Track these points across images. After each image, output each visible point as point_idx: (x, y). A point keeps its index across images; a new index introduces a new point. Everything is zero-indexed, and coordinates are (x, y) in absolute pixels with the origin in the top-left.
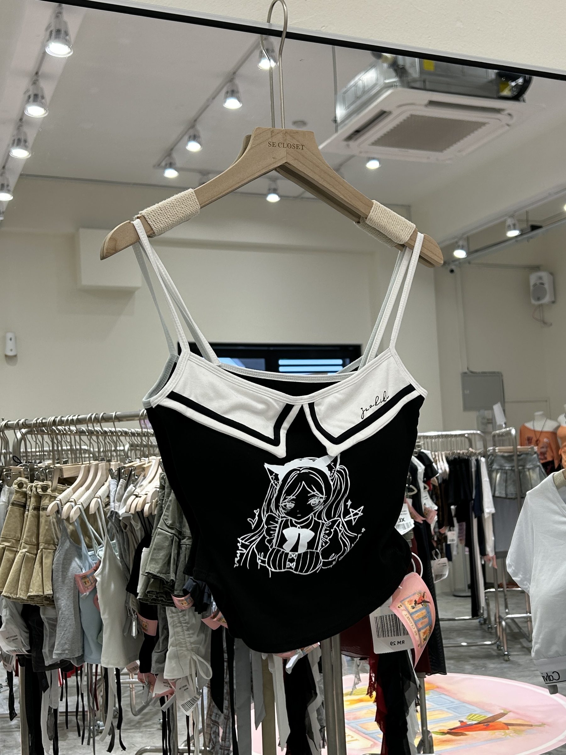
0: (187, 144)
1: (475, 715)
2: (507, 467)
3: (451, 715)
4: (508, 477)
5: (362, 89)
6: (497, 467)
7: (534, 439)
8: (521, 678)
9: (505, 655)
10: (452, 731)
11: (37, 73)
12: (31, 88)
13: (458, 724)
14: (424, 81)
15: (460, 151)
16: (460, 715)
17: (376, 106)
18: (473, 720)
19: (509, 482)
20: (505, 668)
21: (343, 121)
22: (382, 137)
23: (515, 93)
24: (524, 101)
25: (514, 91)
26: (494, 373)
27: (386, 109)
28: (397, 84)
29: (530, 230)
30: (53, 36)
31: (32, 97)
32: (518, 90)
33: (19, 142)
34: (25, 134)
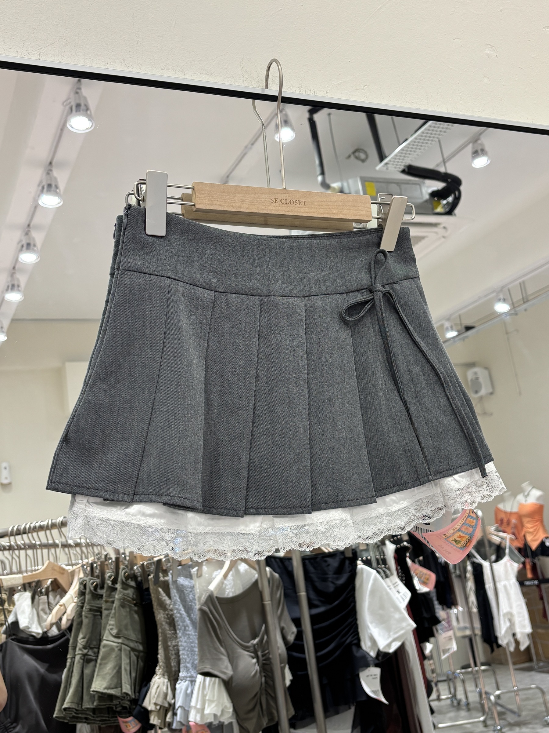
11: (29, 226)
12: (24, 238)
24: (455, 215)
29: (464, 330)
30: (45, 190)
31: (25, 246)
32: (450, 207)
33: (13, 287)
34: (18, 280)
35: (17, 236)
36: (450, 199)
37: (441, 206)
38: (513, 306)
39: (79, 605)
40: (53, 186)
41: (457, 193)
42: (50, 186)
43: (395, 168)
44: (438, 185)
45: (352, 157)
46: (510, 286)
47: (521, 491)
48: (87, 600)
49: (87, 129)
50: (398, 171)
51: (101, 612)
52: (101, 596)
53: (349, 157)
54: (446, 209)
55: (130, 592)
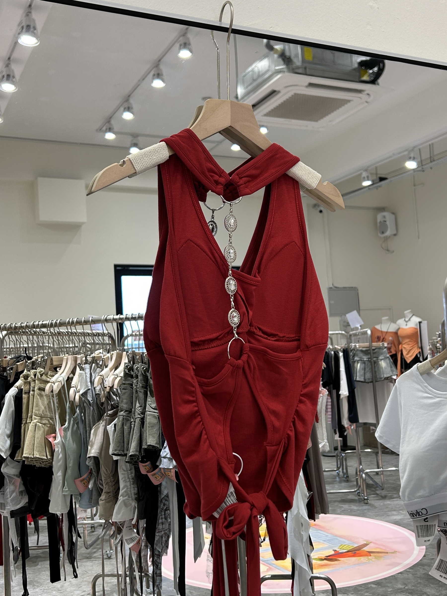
0: (122, 114)
1: (345, 545)
2: (365, 358)
3: (326, 546)
4: (366, 367)
5: (257, 74)
6: (358, 359)
7: (382, 338)
8: (377, 517)
9: (365, 499)
10: (328, 558)
11: (9, 59)
12: (4, 70)
13: (333, 553)
14: (305, 68)
15: (330, 121)
16: (333, 546)
17: (268, 87)
18: (343, 549)
19: (367, 370)
20: (365, 510)
21: (243, 98)
22: (272, 110)
23: (372, 78)
24: (378, 84)
25: (372, 77)
26: (352, 288)
27: (277, 89)
28: (285, 70)
29: (378, 181)
30: (24, 30)
32: (374, 76)
36: (376, 69)
38: (421, 164)
41: (381, 65)
46: (421, 147)
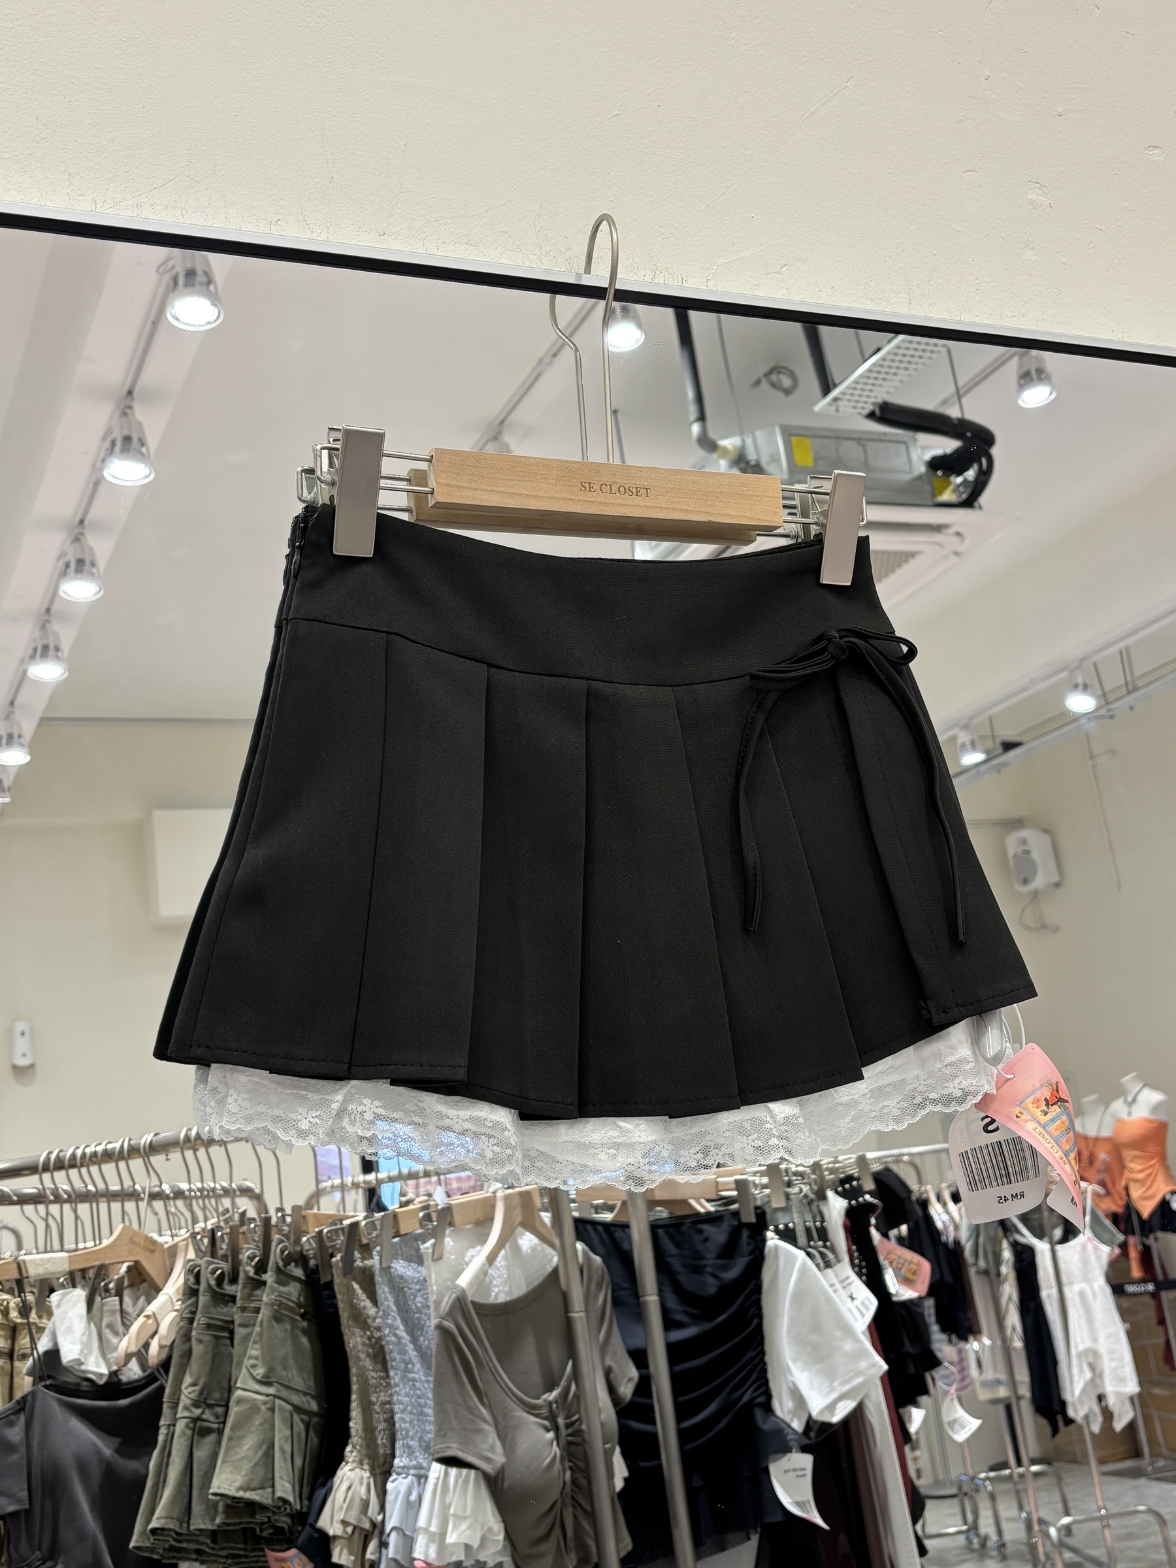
11: (81, 522)
12: (70, 549)
24: (981, 507)
29: (1000, 750)
30: (118, 448)
31: (73, 565)
32: (969, 491)
33: (44, 651)
34: (56, 636)
35: (54, 543)
36: (971, 474)
37: (951, 488)
38: (1105, 699)
39: (184, 1316)
40: (135, 440)
41: (984, 461)
42: (127, 439)
43: (855, 407)
44: (946, 445)
45: (765, 384)
46: (1097, 658)
47: (1121, 1092)
48: (200, 1305)
49: (209, 323)
50: (860, 413)
51: (232, 1332)
52: (233, 1298)
53: (758, 382)
54: (961, 494)
55: (293, 1290)
